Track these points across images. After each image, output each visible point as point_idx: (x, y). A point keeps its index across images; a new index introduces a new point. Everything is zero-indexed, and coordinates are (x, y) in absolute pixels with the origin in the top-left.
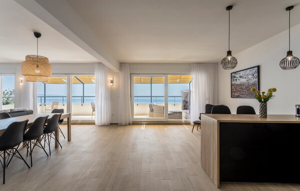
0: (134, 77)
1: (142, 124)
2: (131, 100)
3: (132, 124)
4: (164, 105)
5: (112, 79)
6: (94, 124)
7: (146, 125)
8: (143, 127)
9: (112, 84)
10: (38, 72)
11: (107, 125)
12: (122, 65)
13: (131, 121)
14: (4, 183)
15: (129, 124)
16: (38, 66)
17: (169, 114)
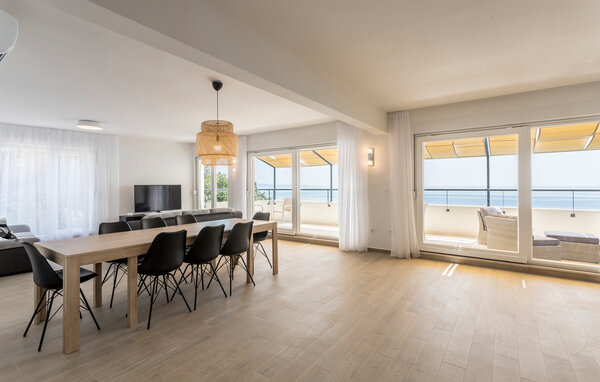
0: (424, 144)
1: (449, 262)
2: (415, 199)
3: (419, 258)
4: (516, 214)
5: (370, 151)
6: (336, 245)
7: (460, 263)
8: (450, 270)
9: (370, 163)
10: (218, 148)
11: (361, 252)
12: (392, 117)
13: (416, 248)
14: (148, 328)
15: (412, 256)
16: (218, 140)
17: (536, 243)
